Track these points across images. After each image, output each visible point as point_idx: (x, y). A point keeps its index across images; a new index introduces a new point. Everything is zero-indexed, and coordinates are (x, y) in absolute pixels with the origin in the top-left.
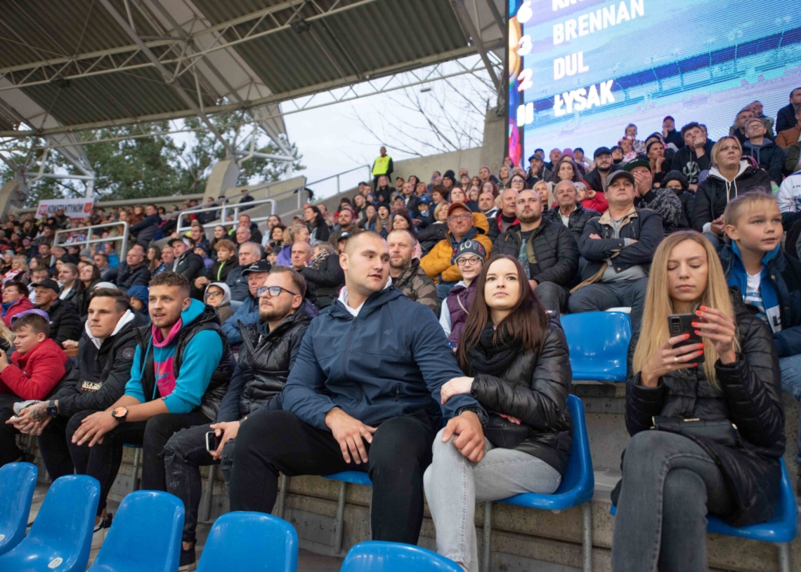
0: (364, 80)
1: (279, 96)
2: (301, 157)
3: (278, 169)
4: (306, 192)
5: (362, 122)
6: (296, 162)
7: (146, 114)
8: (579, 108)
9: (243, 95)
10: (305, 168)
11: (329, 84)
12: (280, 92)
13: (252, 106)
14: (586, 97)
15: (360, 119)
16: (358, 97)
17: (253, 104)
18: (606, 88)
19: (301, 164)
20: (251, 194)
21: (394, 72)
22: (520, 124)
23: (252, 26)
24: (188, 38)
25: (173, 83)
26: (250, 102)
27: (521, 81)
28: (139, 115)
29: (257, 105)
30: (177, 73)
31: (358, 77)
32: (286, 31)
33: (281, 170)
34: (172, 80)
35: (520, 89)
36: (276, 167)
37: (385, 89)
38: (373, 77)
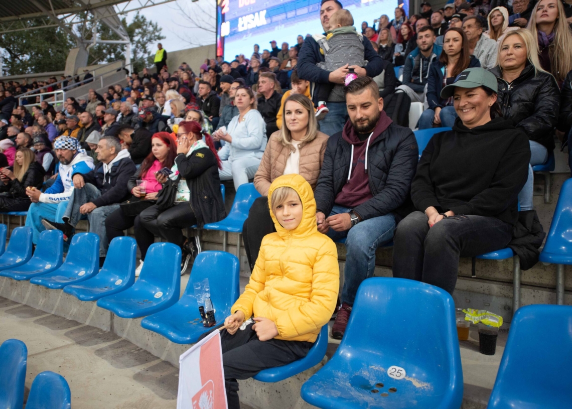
2: (161, 29)
3: (145, 39)
4: (124, 71)
6: (157, 34)
8: (250, 27)
10: (165, 38)
13: (93, 9)
14: (253, 20)
16: (154, 5)
17: (93, 7)
18: (263, 13)
19: (161, 35)
20: (90, 73)
22: (223, 35)
26: (91, 5)
27: (223, 7)
29: (95, 8)
33: (147, 40)
35: (223, 12)
36: (143, 38)
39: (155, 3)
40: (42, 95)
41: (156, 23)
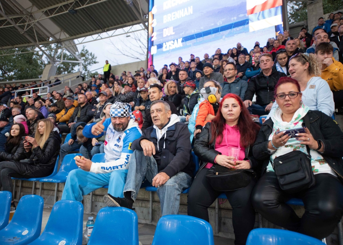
0: (104, 31)
1: (72, 37)
2: (96, 58)
3: (86, 63)
4: (81, 78)
5: (114, 45)
6: (94, 60)
7: (17, 44)
8: (171, 48)
9: (57, 37)
10: (98, 62)
11: (91, 33)
12: (72, 36)
13: (62, 41)
14: (173, 44)
15: (113, 44)
16: (102, 39)
17: (62, 40)
18: (180, 40)
19: (96, 61)
20: (59, 79)
21: (116, 29)
22: (152, 54)
23: (56, 10)
24: (29, 15)
25: (23, 34)
26: (61, 39)
27: (153, 37)
28: (15, 45)
29: (63, 41)
30: (25, 30)
31: (102, 30)
32: (67, 13)
33: (87, 63)
34: (23, 32)
35: (152, 40)
36: (85, 62)
37: (113, 35)
38: (108, 30)
39: (103, 37)
40: (32, 90)
41: (94, 54)
